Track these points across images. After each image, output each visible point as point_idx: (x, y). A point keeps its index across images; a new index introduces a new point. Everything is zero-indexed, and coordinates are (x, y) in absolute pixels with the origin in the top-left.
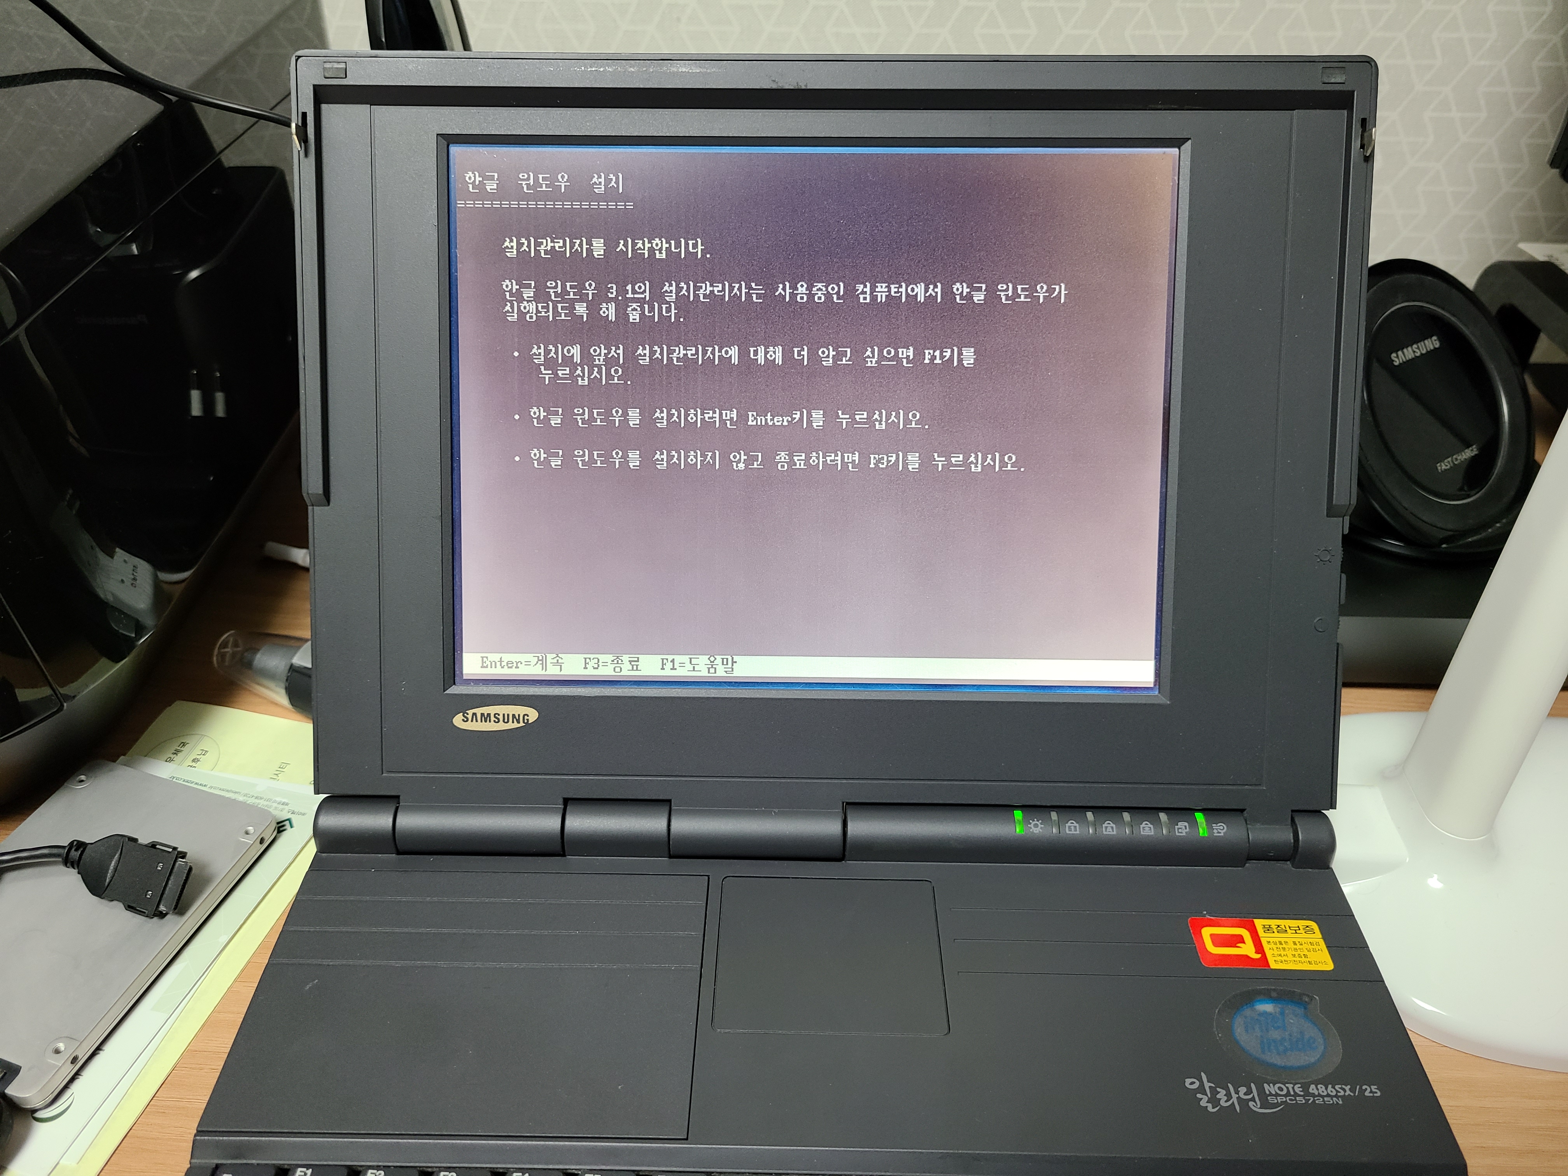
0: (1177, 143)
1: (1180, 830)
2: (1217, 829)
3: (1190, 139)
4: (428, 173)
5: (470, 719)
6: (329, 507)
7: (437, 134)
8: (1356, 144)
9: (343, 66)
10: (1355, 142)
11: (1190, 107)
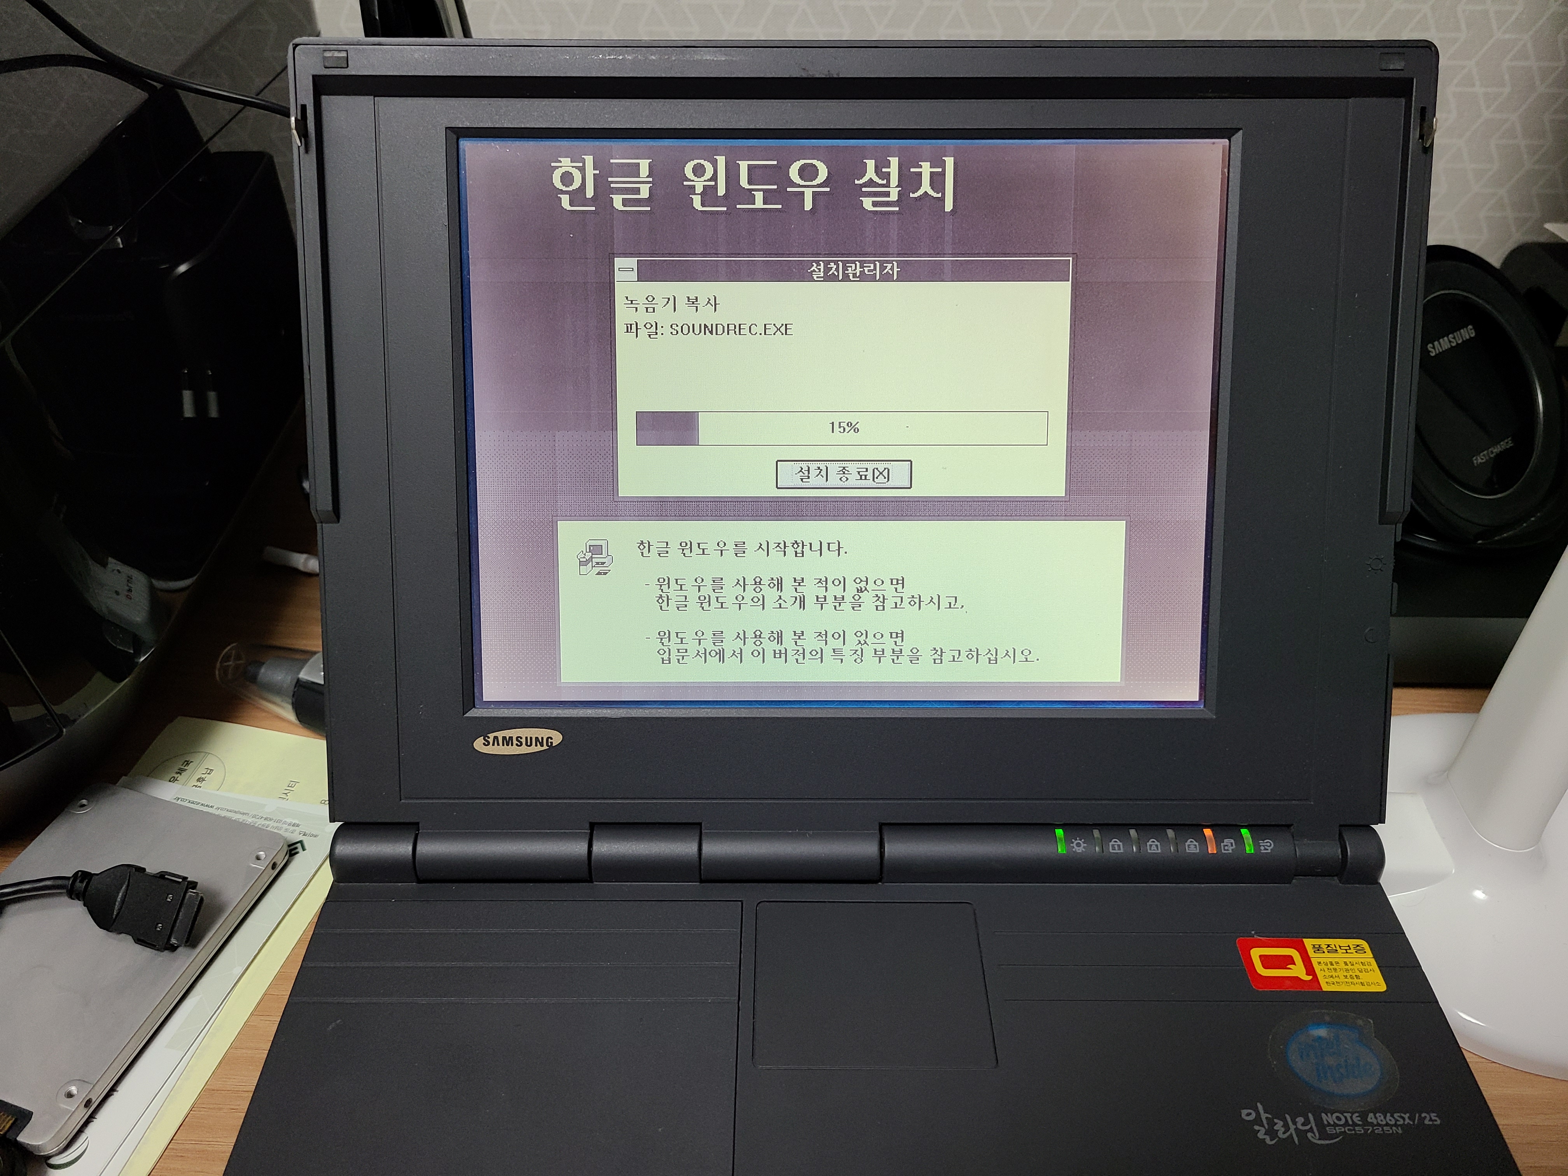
0: (1227, 133)
1: (1226, 848)
2: (1263, 846)
3: (1239, 129)
4: (437, 169)
5: (491, 743)
6: (339, 524)
7: (446, 128)
8: (1414, 134)
9: (344, 54)
10: (1413, 134)
11: (1241, 95)
